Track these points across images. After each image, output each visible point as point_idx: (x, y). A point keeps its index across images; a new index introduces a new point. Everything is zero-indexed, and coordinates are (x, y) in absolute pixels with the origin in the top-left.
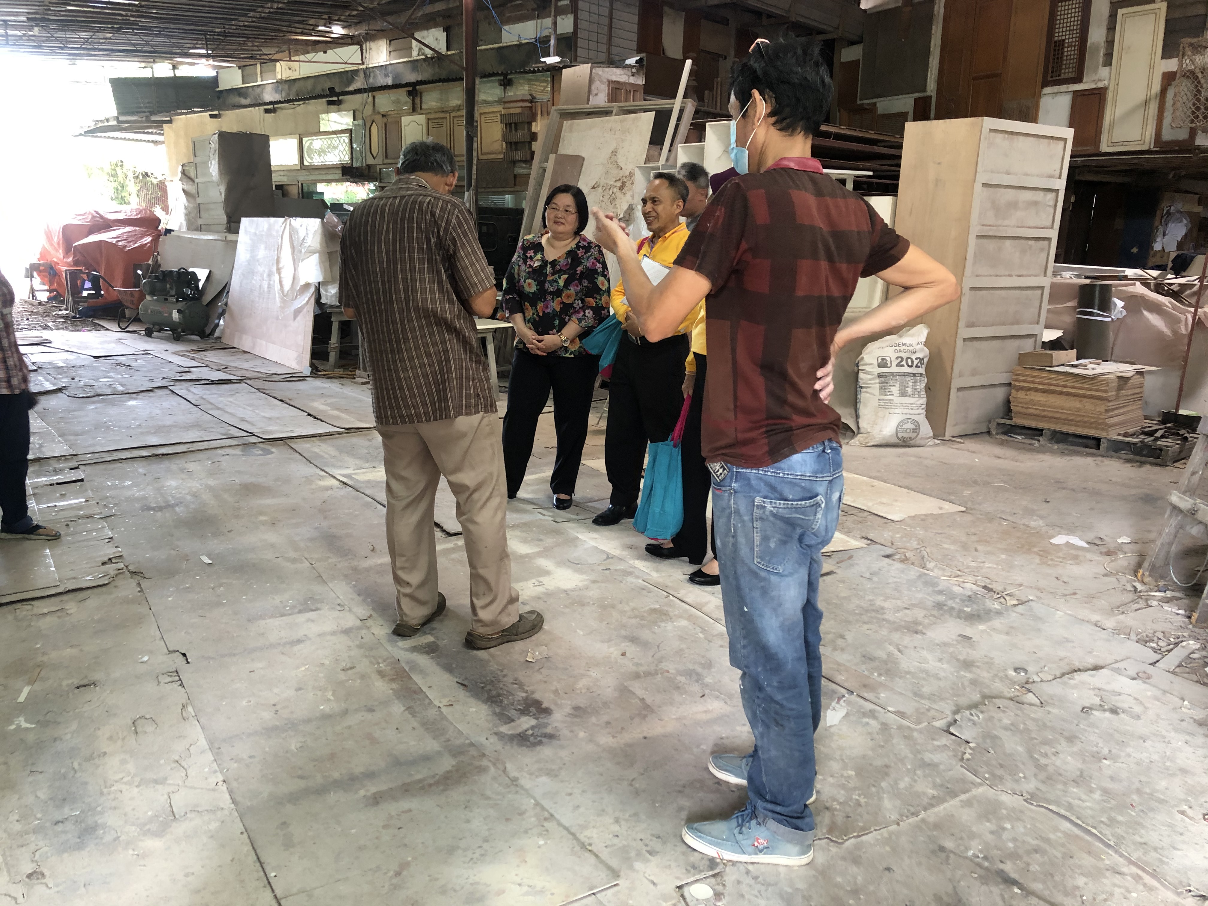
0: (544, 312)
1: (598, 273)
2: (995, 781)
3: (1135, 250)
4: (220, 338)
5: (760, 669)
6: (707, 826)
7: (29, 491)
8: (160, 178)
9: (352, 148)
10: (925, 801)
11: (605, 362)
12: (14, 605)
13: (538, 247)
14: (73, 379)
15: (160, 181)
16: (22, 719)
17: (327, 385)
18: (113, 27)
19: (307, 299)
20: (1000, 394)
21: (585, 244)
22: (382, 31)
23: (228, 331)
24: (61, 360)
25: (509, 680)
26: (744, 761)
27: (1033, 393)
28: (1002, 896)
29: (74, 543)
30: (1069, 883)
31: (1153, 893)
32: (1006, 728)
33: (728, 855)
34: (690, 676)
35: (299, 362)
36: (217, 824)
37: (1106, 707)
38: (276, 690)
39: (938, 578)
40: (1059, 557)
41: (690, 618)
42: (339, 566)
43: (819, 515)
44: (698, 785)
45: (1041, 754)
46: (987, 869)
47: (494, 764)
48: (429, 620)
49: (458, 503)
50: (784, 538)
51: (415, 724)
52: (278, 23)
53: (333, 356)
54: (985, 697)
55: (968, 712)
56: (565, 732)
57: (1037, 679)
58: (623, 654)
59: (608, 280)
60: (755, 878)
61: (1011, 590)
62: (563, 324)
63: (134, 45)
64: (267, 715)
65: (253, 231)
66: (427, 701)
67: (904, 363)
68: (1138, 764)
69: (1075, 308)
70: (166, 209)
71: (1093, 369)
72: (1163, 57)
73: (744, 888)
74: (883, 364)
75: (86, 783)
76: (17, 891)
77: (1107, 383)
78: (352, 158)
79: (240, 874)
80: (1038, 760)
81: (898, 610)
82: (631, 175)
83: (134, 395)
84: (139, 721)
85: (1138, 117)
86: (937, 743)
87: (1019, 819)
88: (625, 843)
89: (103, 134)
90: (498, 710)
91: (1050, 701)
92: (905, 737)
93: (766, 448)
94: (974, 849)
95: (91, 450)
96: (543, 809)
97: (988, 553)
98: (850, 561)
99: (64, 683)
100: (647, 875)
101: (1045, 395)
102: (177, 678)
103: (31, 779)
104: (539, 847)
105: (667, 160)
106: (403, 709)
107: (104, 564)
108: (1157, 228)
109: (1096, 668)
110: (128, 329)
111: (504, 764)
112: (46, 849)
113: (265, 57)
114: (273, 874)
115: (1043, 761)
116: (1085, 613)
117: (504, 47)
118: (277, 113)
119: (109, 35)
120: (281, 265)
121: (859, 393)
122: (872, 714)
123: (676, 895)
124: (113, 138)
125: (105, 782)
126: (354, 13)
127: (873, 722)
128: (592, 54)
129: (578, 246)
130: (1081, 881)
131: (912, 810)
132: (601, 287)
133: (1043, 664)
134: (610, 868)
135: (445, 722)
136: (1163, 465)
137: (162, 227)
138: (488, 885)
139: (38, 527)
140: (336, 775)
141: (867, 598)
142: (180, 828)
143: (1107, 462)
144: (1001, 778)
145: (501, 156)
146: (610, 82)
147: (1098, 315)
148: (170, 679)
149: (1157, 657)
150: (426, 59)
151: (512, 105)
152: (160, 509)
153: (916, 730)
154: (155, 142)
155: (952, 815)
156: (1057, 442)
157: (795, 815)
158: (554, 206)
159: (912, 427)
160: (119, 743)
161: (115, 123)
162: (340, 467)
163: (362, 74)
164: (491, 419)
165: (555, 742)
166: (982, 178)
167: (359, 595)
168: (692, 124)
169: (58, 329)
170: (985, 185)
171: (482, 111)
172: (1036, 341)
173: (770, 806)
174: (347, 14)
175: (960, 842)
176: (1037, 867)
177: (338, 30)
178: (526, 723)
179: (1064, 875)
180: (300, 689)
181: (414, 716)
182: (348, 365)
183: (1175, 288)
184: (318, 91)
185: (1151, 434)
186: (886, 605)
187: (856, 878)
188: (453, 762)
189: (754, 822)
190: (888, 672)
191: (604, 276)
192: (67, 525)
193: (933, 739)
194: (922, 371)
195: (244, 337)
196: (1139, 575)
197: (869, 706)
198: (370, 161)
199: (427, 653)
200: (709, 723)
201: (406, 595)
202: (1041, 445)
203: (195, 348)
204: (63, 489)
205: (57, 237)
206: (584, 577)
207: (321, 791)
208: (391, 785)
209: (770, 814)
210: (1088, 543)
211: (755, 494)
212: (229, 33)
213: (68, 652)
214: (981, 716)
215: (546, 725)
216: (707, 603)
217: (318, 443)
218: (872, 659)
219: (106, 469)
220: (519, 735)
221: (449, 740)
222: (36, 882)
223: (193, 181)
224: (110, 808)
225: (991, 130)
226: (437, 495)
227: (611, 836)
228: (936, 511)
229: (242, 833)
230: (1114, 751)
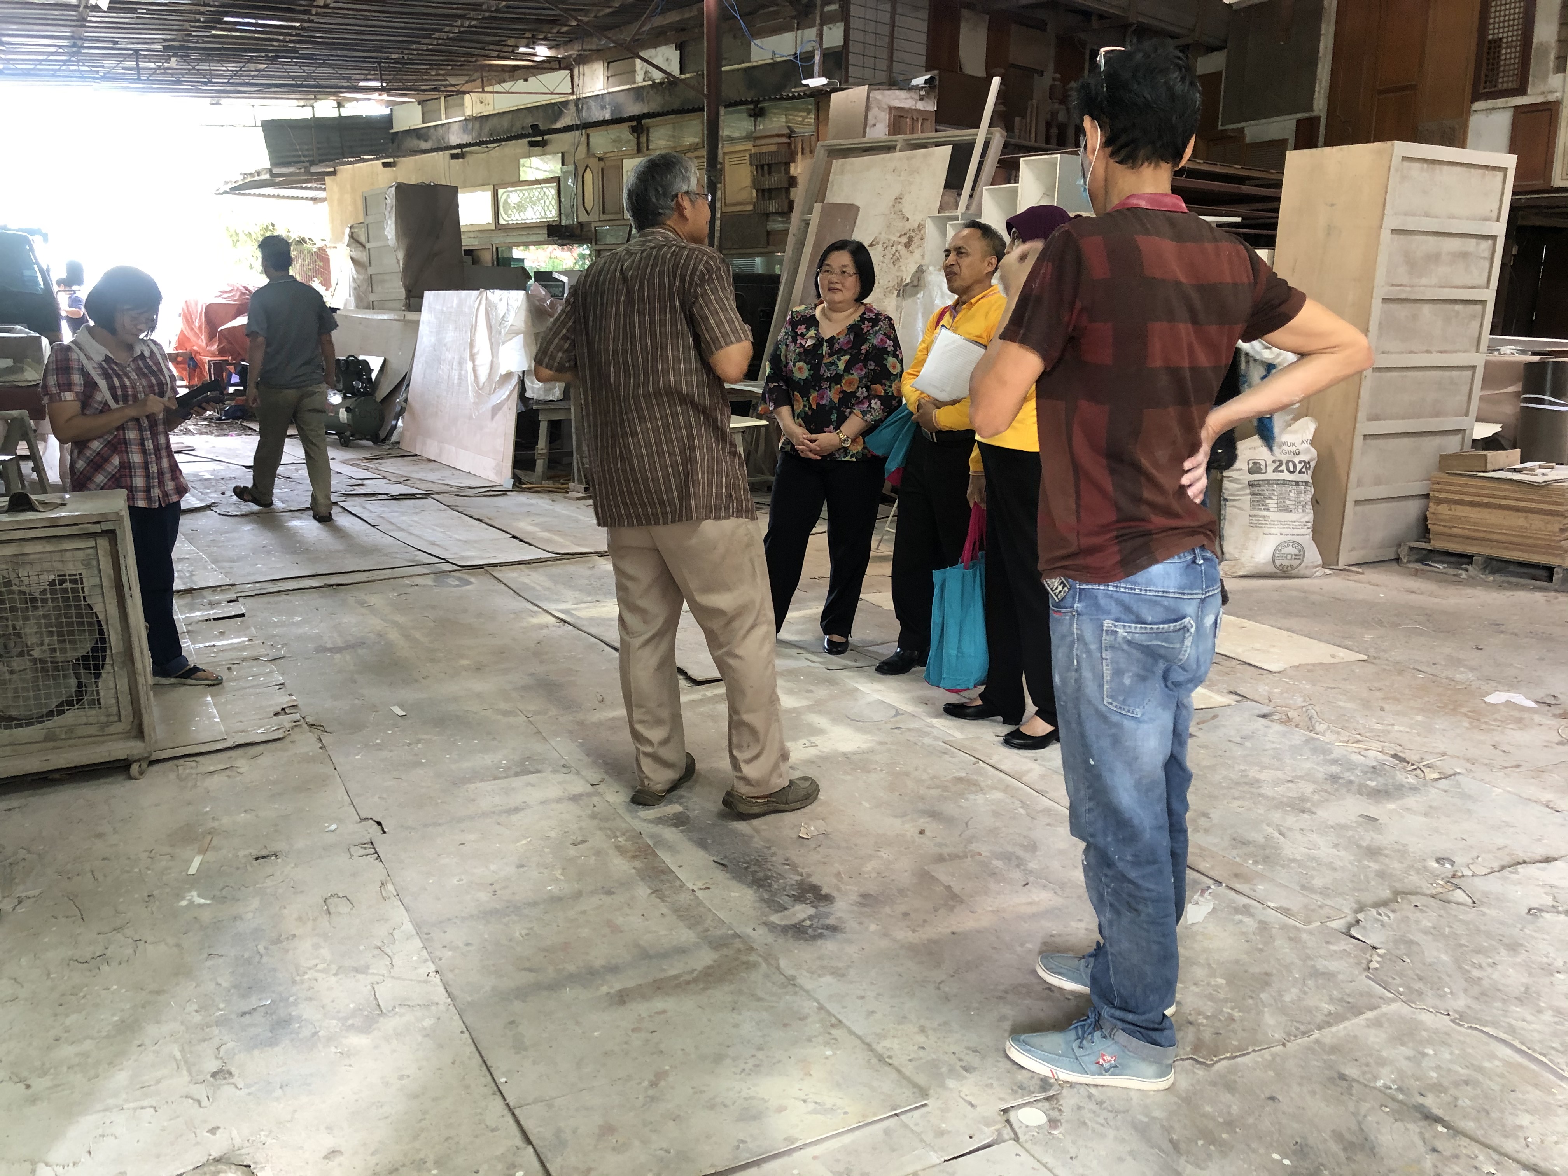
0: (818, 404)
1: (888, 353)
2: (1412, 997)
4: (398, 443)
5: (1109, 839)
6: (1036, 1039)
7: (181, 627)
8: (320, 244)
9: (560, 201)
10: (1319, 1018)
12: (176, 762)
13: (811, 321)
14: (223, 494)
15: (319, 249)
16: (194, 894)
17: (534, 501)
18: (267, 56)
19: (508, 393)
20: (1413, 509)
21: (872, 316)
22: (598, 50)
23: (408, 434)
24: (208, 471)
25: (778, 859)
26: (1083, 962)
27: (1458, 507)
28: (1421, 1134)
29: (239, 690)
30: (1510, 1120)
32: (1426, 932)
33: (1064, 1075)
34: (1010, 860)
35: (499, 473)
36: (433, 1021)
37: (1560, 908)
38: (493, 867)
39: (1331, 743)
40: (1495, 720)
41: (1007, 789)
42: (561, 719)
43: (1188, 642)
44: (1024, 991)
45: (1473, 965)
46: (1401, 1102)
47: (766, 960)
48: (675, 786)
50: (1142, 673)
51: (665, 910)
52: (467, 44)
53: (540, 464)
54: (1396, 893)
55: (1374, 912)
56: (852, 925)
57: (1467, 872)
58: (922, 832)
59: (901, 362)
60: (1100, 1103)
61: (1430, 760)
62: (842, 419)
63: (293, 78)
64: (484, 896)
65: (438, 307)
66: (678, 883)
67: (1283, 467)
69: (1517, 394)
70: (327, 283)
71: (1543, 474)
73: (1087, 1115)
74: (1255, 469)
75: (274, 970)
76: (200, 1091)
77: (1563, 491)
78: (560, 214)
79: (464, 1078)
80: (1469, 972)
81: (1278, 783)
82: (921, 227)
83: (297, 514)
84: (331, 900)
86: (1333, 948)
87: (1444, 1043)
88: (934, 1057)
89: (252, 191)
90: (766, 896)
91: (1485, 900)
92: (1291, 939)
93: (1117, 558)
94: (1385, 1078)
95: (251, 579)
96: (829, 1013)
97: (1397, 713)
98: (1214, 722)
99: (241, 853)
100: (963, 1095)
101: (1477, 509)
102: (373, 851)
103: (209, 963)
104: (827, 1058)
105: (968, 208)
106: (649, 891)
107: (276, 714)
109: (1548, 860)
111: (777, 959)
112: (231, 1045)
113: (453, 89)
114: (503, 1080)
115: (1476, 973)
116: (1531, 790)
117: (753, 68)
118: (466, 159)
119: (262, 66)
120: (475, 350)
121: (1222, 507)
122: (1246, 910)
123: (1001, 1118)
124: (264, 195)
125: (297, 968)
126: (565, 29)
127: (1247, 920)
128: (868, 73)
129: (862, 319)
130: (1525, 1120)
131: (1302, 1028)
132: (891, 370)
133: (1476, 855)
134: (915, 1085)
135: (702, 909)
138: (765, 1101)
139: (196, 669)
140: (571, 968)
141: (1237, 768)
142: (389, 1024)
143: (1562, 598)
144: (1420, 993)
145: (751, 207)
146: (891, 109)
147: (1551, 403)
148: (364, 852)
150: (654, 85)
151: (764, 141)
152: (338, 650)
153: (1304, 930)
154: (314, 199)
155: (1355, 1037)
156: (1494, 572)
157: (1152, 1026)
158: (827, 268)
159: (1295, 551)
160: (310, 924)
161: (267, 176)
162: (557, 601)
163: (572, 107)
164: (749, 527)
165: (839, 936)
166: (1391, 222)
167: (588, 755)
168: (1000, 161)
169: (201, 434)
170: (1394, 231)
171: (726, 150)
172: (1463, 438)
173: (1118, 1013)
174: (555, 31)
175: (1366, 1069)
176: (1467, 1101)
177: (542, 52)
178: (801, 912)
179: (1502, 1111)
180: (522, 866)
181: (663, 901)
182: (559, 477)
184: (517, 129)
186: (1263, 776)
187: (1230, 1107)
188: (715, 956)
189: (1097, 1034)
190: (1266, 859)
191: (896, 356)
192: (229, 669)
193: (1328, 943)
194: (1307, 477)
195: (429, 441)
197: (1242, 900)
198: (584, 218)
199: (676, 825)
200: (1034, 916)
201: (647, 755)
202: (1470, 577)
203: (368, 455)
204: (222, 626)
205: (199, 321)
206: (869, 737)
207: (554, 987)
208: (640, 981)
209: (1119, 1023)
210: (1537, 702)
211: (1105, 616)
212: (409, 59)
213: (243, 817)
214: (1392, 915)
215: (827, 915)
216: (1028, 772)
217: (527, 571)
218: (1245, 843)
219: (269, 603)
220: (794, 926)
221: (708, 930)
222: (224, 1082)
223: (364, 246)
224: (306, 999)
225: (1405, 159)
226: (678, 635)
227: (916, 1047)
228: (1328, 660)
229: (462, 1032)
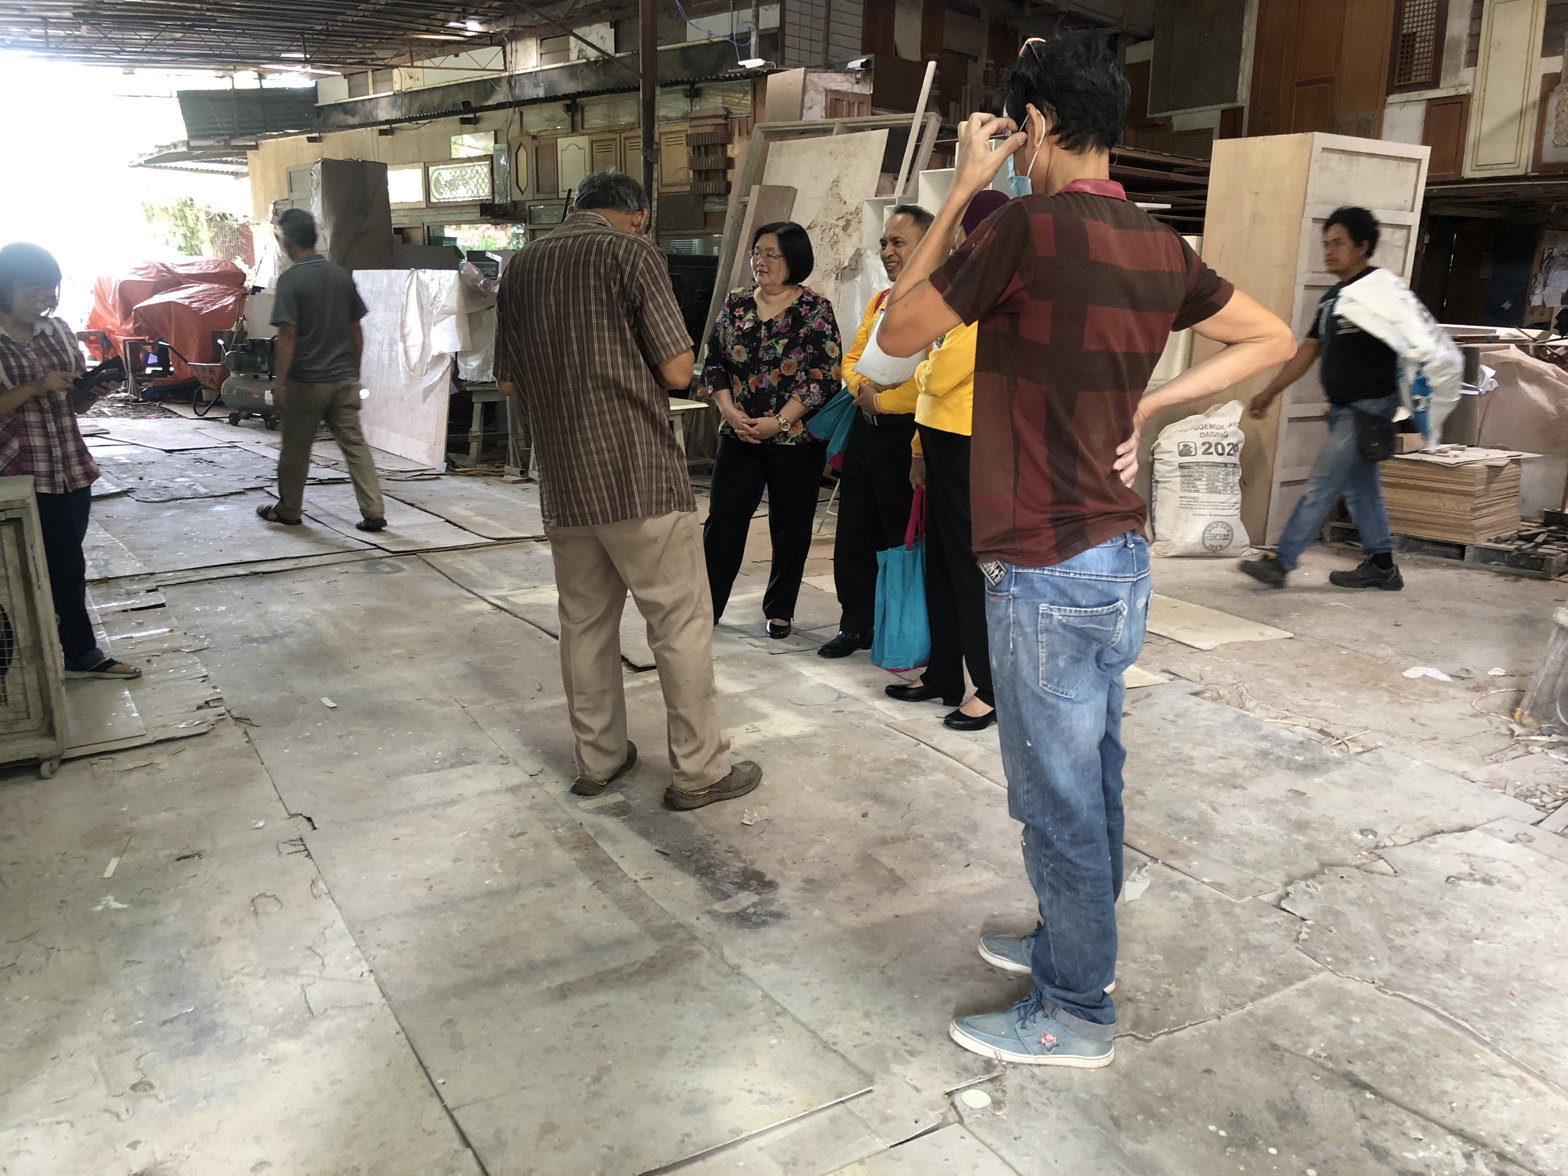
0: (757, 388)
1: (826, 337)
2: (1339, 965)
3: (1507, 305)
5: (1047, 819)
6: (979, 1020)
7: (95, 618)
8: (242, 221)
9: (493, 180)
10: (1252, 990)
11: (834, 449)
12: (90, 760)
13: (749, 304)
14: (141, 479)
15: (242, 225)
16: (111, 898)
17: (467, 485)
18: (183, 25)
19: (440, 374)
21: (810, 299)
22: (531, 27)
24: (123, 455)
25: (721, 847)
26: (1024, 942)
28: (1351, 1101)
29: (159, 683)
30: (1436, 1087)
31: (1540, 1099)
32: (1351, 903)
33: (1008, 1056)
34: (951, 841)
35: (431, 456)
36: (366, 1022)
37: (1477, 876)
38: (428, 862)
39: (1260, 720)
40: (1414, 694)
41: (947, 770)
42: (499, 709)
43: (1120, 625)
44: (966, 973)
45: (1397, 934)
46: (1330, 1070)
47: (709, 949)
48: (616, 776)
49: (649, 626)
50: (1075, 654)
51: (606, 902)
52: (395, 17)
53: (474, 447)
54: (1323, 865)
55: (1303, 884)
56: (796, 911)
57: (1389, 843)
58: (864, 815)
60: (1043, 1083)
61: (1355, 735)
62: (781, 403)
63: (210, 47)
64: (420, 892)
65: (368, 287)
66: (620, 874)
67: (1212, 450)
68: (1518, 944)
70: (250, 261)
71: (1455, 456)
72: (1543, 55)
73: (1029, 1095)
74: (1185, 451)
75: (198, 975)
76: (120, 1105)
77: (1473, 472)
78: (493, 193)
79: (399, 1081)
80: (1392, 940)
81: (1210, 759)
82: (858, 211)
83: (221, 499)
84: (258, 900)
85: (1513, 130)
86: (1265, 921)
87: (1370, 1011)
88: (879, 1042)
89: (169, 164)
90: (709, 884)
91: (1407, 870)
92: (1225, 913)
93: (1052, 542)
94: (1315, 1047)
95: (172, 567)
96: (774, 1002)
97: (1322, 689)
98: (1148, 700)
99: (161, 854)
100: (907, 1079)
101: (1394, 490)
102: (302, 848)
103: (127, 970)
104: (771, 1047)
105: (904, 192)
106: (590, 883)
107: (199, 708)
108: (1536, 276)
109: (1464, 829)
110: (206, 416)
111: (721, 948)
112: (153, 1054)
113: (381, 62)
114: (441, 1081)
115: (1399, 941)
116: (1448, 762)
117: (689, 47)
118: (395, 136)
119: (179, 35)
120: (407, 331)
121: (1154, 489)
122: (1182, 886)
123: (945, 1102)
124: (181, 169)
125: (222, 972)
126: (497, 4)
127: (1183, 896)
128: (805, 56)
129: (800, 302)
130: (1449, 1085)
131: (1237, 1001)
132: (830, 354)
133: (1397, 825)
134: (860, 1071)
135: (644, 900)
136: (1546, 578)
137: (249, 284)
138: (710, 1093)
139: (112, 662)
140: (511, 963)
141: (1171, 745)
142: (321, 1028)
143: (1474, 575)
144: (1347, 962)
145: (688, 188)
146: (828, 92)
148: (292, 849)
149: (1540, 815)
150: (588, 64)
151: (703, 122)
152: (265, 640)
153: (1238, 904)
154: (235, 174)
155: (1286, 1007)
156: (1410, 550)
157: (1093, 1004)
159: (1224, 532)
160: (236, 926)
161: (185, 149)
162: (492, 587)
163: (505, 84)
164: (689, 519)
165: (783, 922)
166: (1312, 211)
167: (526, 745)
168: (936, 145)
169: (116, 416)
170: (1315, 220)
171: (662, 131)
173: (1060, 993)
174: (487, 6)
175: (1297, 1038)
176: (1394, 1068)
177: (474, 27)
178: (746, 899)
179: (1427, 1077)
180: (459, 860)
181: (604, 892)
182: (492, 460)
183: (1560, 352)
184: (448, 106)
185: (1530, 539)
186: (1195, 753)
187: (1168, 1082)
188: (657, 947)
189: (1040, 1014)
190: (1201, 836)
191: (834, 340)
192: (148, 661)
193: (1260, 916)
194: (1235, 459)
196: (1517, 714)
197: (1178, 876)
198: (517, 197)
199: (617, 815)
200: (976, 897)
201: (587, 743)
204: (140, 616)
205: (112, 299)
206: (811, 721)
207: (493, 983)
208: (581, 975)
209: (1060, 1002)
210: (1452, 676)
211: (1040, 600)
212: (334, 31)
213: (164, 816)
214: (1320, 887)
215: (771, 902)
216: (967, 753)
217: (461, 557)
218: (1179, 819)
219: (192, 592)
220: (738, 914)
221: (650, 921)
222: (144, 1094)
224: (231, 1005)
225: (1324, 149)
226: (623, 620)
227: (860, 1033)
228: (1257, 638)
229: (397, 1033)
230: (1487, 930)
